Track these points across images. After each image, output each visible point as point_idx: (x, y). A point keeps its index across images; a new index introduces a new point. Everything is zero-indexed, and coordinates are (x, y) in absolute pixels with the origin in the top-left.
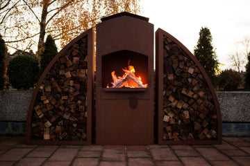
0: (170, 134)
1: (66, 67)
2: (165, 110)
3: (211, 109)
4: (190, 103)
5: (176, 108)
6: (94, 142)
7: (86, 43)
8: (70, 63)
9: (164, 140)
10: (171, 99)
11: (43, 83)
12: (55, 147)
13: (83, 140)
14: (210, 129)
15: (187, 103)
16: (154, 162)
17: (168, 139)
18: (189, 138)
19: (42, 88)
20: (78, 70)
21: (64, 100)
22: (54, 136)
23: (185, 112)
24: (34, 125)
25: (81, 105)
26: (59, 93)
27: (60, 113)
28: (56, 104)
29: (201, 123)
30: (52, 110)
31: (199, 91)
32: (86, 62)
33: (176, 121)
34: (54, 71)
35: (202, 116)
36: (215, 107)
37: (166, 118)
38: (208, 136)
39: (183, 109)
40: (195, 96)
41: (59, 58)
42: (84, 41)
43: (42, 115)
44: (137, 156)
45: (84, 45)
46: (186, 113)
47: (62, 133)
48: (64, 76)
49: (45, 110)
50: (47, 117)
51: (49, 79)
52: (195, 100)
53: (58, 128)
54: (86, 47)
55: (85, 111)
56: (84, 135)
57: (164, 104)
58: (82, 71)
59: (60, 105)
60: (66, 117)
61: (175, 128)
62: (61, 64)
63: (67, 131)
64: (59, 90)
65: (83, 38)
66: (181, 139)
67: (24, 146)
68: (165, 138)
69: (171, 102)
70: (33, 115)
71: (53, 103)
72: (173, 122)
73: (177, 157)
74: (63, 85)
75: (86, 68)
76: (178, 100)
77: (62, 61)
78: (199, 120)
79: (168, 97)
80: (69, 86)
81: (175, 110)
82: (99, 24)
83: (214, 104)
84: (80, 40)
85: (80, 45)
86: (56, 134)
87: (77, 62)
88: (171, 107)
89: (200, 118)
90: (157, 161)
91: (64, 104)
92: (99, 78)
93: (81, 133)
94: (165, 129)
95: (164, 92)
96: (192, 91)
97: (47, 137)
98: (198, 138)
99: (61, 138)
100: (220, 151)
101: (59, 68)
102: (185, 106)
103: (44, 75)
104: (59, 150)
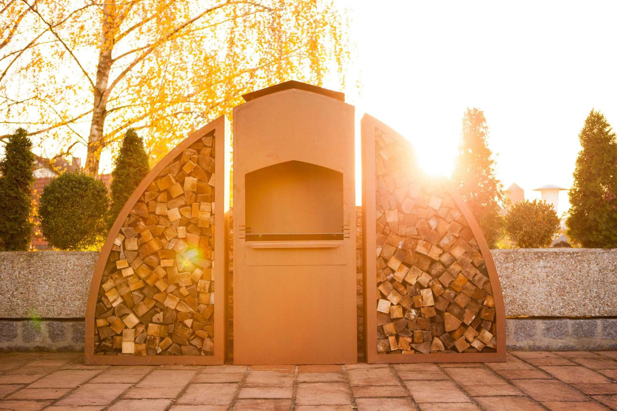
0: (392, 339)
1: (170, 198)
2: (381, 288)
3: (480, 286)
4: (434, 272)
5: (405, 283)
6: (229, 360)
7: (213, 147)
8: (177, 190)
9: (379, 353)
10: (394, 264)
11: (121, 232)
12: (147, 369)
13: (206, 353)
14: (479, 329)
15: (428, 272)
16: (350, 388)
17: (389, 352)
18: (434, 349)
19: (118, 242)
20: (195, 205)
21: (165, 268)
22: (143, 346)
23: (424, 292)
24: (101, 322)
25: (202, 278)
26: (155, 254)
27: (156, 297)
28: (148, 277)
29: (460, 316)
30: (141, 290)
31: (453, 246)
32: (213, 188)
33: (405, 310)
34: (145, 207)
35: (461, 300)
36: (489, 281)
37: (384, 306)
38: (476, 344)
39: (420, 286)
40: (445, 258)
41: (155, 179)
42: (207, 141)
43: (120, 300)
44: (317, 379)
45: (208, 151)
46: (427, 294)
47: (162, 339)
48: (166, 217)
49: (125, 290)
50: (129, 305)
51: (134, 225)
52: (446, 267)
53: (153, 329)
54: (212, 155)
55: (210, 291)
56: (208, 342)
57: (378, 276)
58: (205, 206)
59: (158, 279)
60: (171, 303)
61: (403, 328)
62: (160, 192)
63: (170, 335)
64: (156, 247)
65: (207, 135)
66: (416, 351)
67: (79, 367)
68: (381, 348)
69: (393, 271)
70: (99, 301)
71: (143, 275)
72: (398, 313)
73: (401, 381)
74: (163, 236)
75: (211, 199)
76: (409, 266)
77: (162, 185)
78: (456, 310)
79: (386, 261)
80: (176, 237)
81: (402, 289)
82: (240, 106)
83: (487, 276)
84: (200, 141)
85: (199, 152)
86: (150, 342)
87: (193, 186)
88: (393, 281)
89: (456, 304)
90: (357, 386)
91: (166, 277)
92: (241, 220)
93: (203, 340)
94: (381, 330)
95: (379, 250)
96: (438, 246)
97: (128, 347)
98: (454, 349)
99: (159, 351)
100: (496, 373)
101: (155, 200)
102: (425, 279)
103: (122, 217)
104: (156, 373)
